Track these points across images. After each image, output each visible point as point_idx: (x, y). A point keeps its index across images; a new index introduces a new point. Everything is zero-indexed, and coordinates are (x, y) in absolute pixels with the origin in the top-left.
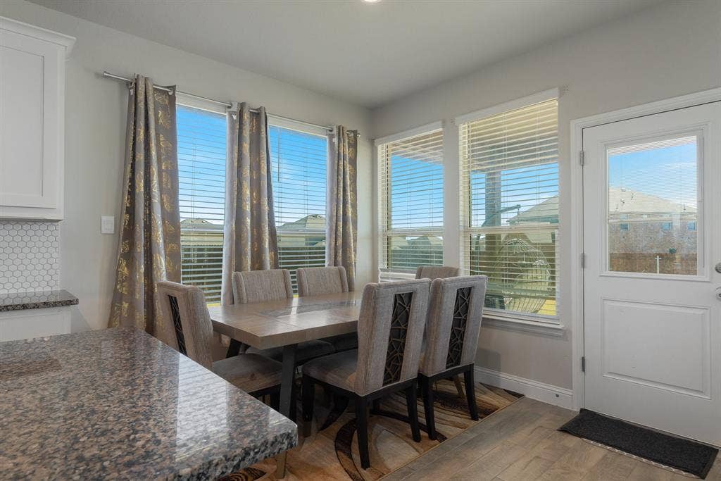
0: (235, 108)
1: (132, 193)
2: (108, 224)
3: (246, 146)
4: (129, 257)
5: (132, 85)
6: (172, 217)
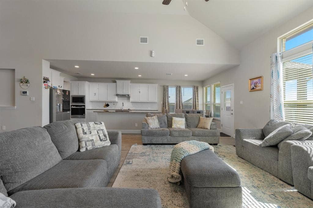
0: (176, 87)
1: (164, 99)
2: (162, 103)
3: (178, 92)
4: (164, 106)
5: (164, 86)
6: (168, 102)
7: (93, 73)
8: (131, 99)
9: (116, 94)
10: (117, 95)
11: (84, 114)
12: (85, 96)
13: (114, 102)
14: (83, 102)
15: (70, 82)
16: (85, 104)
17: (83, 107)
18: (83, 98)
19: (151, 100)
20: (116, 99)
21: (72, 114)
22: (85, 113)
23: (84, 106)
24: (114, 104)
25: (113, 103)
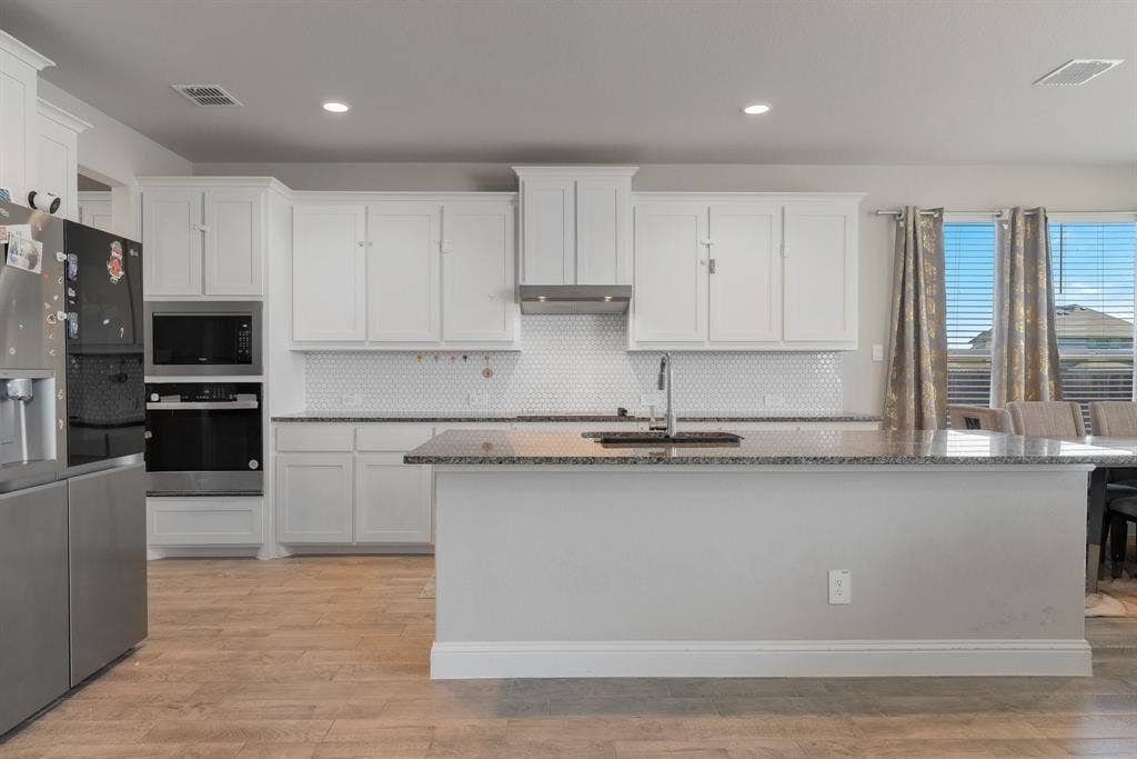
0: (1007, 216)
3: (1020, 257)
7: (335, 98)
8: (641, 330)
9: (510, 285)
10: (525, 295)
11: (253, 464)
12: (258, 305)
13: (487, 354)
14: (249, 362)
15: (135, 186)
16: (259, 372)
17: (246, 402)
18: (248, 319)
19: (801, 333)
20: (513, 328)
21: (154, 464)
22: (257, 453)
23: (255, 389)
24: (488, 373)
25: (481, 364)
